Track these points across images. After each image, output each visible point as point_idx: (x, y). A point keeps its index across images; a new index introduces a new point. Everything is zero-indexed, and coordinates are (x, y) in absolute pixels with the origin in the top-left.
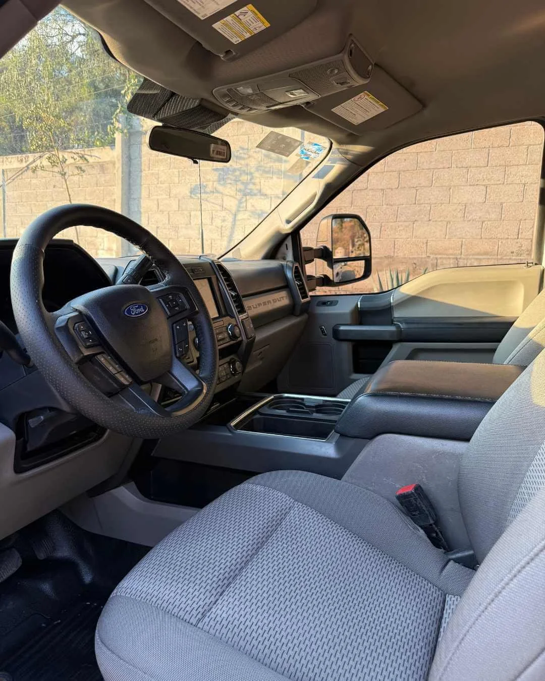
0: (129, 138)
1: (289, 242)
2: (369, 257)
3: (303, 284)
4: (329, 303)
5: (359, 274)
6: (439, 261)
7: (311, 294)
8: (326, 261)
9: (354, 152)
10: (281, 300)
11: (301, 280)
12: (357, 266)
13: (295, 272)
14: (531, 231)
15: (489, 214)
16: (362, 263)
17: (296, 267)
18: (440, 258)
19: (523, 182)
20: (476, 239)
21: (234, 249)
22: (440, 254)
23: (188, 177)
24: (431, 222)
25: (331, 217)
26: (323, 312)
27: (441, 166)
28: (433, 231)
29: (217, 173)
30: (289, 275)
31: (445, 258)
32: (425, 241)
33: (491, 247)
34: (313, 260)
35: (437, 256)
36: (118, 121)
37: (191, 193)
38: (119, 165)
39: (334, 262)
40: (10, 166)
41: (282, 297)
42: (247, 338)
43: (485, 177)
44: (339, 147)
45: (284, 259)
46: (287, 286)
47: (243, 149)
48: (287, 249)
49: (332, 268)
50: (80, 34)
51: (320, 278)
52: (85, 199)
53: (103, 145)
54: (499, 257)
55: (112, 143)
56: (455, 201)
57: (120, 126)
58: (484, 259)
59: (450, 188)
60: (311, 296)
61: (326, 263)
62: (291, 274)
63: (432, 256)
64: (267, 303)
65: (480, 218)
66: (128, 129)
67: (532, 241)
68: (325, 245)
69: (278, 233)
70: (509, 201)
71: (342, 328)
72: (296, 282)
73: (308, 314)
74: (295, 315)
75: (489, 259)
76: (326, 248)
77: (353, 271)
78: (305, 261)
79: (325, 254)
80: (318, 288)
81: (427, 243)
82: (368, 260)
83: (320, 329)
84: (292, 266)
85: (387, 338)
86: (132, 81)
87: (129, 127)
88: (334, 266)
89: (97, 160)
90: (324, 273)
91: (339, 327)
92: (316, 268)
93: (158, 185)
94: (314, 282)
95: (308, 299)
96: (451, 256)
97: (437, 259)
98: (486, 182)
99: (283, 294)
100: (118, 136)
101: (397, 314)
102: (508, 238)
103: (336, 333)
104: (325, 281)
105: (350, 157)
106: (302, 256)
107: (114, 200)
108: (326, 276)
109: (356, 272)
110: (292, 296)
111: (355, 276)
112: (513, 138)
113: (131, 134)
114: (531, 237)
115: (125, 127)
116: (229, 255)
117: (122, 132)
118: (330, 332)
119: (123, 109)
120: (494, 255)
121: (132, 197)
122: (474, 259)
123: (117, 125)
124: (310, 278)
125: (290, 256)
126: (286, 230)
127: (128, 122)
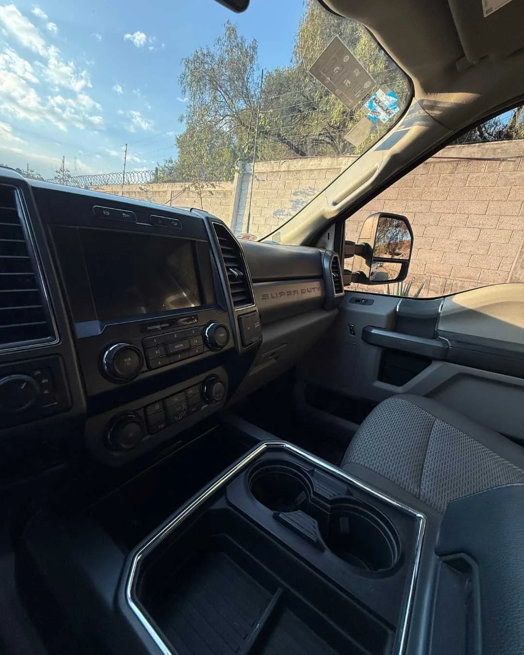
0: (243, 177)
1: (332, 231)
2: (407, 261)
3: (339, 277)
4: (363, 301)
5: (392, 277)
6: (432, 278)
7: (345, 288)
8: (365, 258)
9: (446, 105)
10: (312, 291)
11: (338, 272)
12: (392, 270)
13: (333, 263)
14: (510, 266)
15: (478, 250)
16: (399, 266)
17: (336, 258)
18: (434, 276)
19: (512, 229)
20: (464, 266)
21: (275, 233)
22: (433, 273)
23: (273, 204)
24: (432, 251)
25: (379, 215)
26: (356, 310)
27: (448, 211)
28: (432, 257)
29: (292, 204)
30: (326, 265)
31: (437, 277)
32: (425, 263)
33: (474, 274)
34: (352, 255)
35: (431, 275)
36: (238, 166)
37: (274, 214)
38: (234, 193)
39: (374, 261)
40: (175, 189)
41: (314, 289)
42: (243, 345)
43: (481, 222)
44: (423, 98)
45: (324, 248)
46: (321, 276)
47: (311, 189)
48: (329, 239)
49: (370, 267)
50: (227, 115)
51: (356, 274)
52: (213, 213)
53: (227, 180)
54: (479, 281)
55: (232, 180)
56: (453, 238)
57: (238, 169)
58: (467, 281)
59: (451, 228)
60: (345, 291)
61: (364, 260)
62: (328, 264)
63: (427, 274)
64: (293, 293)
65: (470, 251)
66: (243, 171)
67: (509, 273)
68: (367, 242)
69: (322, 218)
70: (497, 242)
71: (374, 331)
72: (333, 274)
73: (338, 309)
74: (324, 309)
75: (470, 282)
76: (367, 245)
77: (387, 274)
78: (345, 255)
79: (366, 251)
80: (352, 284)
81: (426, 265)
82: (405, 264)
83: (348, 327)
84: (331, 255)
85: (429, 353)
86: (250, 140)
87: (243, 170)
88: (372, 266)
89: (223, 189)
90: (361, 270)
91: (372, 330)
92: (354, 264)
93: (255, 208)
94: (350, 277)
95: (341, 294)
96: (442, 276)
97: (431, 276)
98: (481, 226)
99: (316, 284)
100: (236, 175)
101: (441, 327)
102: (490, 269)
103: (366, 335)
104: (361, 278)
105: (436, 113)
106: (343, 248)
107: (229, 215)
108: (362, 273)
109: (389, 275)
110: (325, 288)
111: (388, 278)
112: (511, 195)
113: (244, 174)
114: (509, 270)
115: (241, 170)
116: (270, 239)
117: (239, 172)
118: (359, 333)
119: (241, 158)
120: (475, 279)
121: (240, 213)
122: (459, 280)
123: (237, 168)
124: (347, 272)
125: (330, 247)
126: (332, 213)
127: (244, 167)
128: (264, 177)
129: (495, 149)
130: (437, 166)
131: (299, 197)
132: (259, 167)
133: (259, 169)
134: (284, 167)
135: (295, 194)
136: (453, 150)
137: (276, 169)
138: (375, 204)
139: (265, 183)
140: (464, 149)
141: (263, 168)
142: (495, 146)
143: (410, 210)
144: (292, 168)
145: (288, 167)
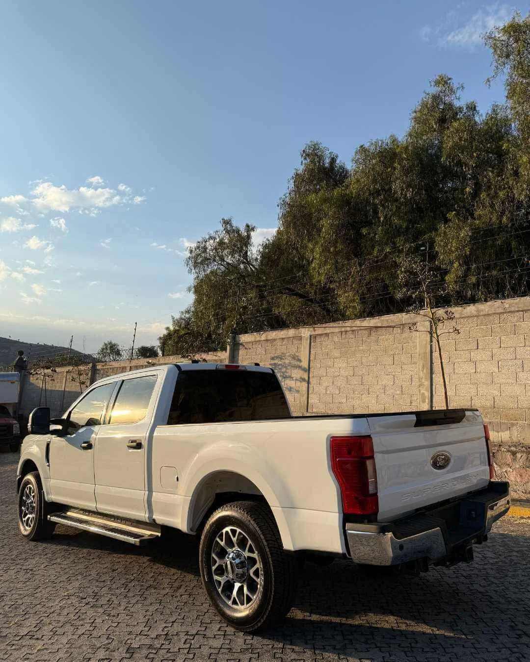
0: (233, 347)
36: (229, 338)
53: (221, 350)
57: (230, 341)
66: (233, 343)
87: (233, 341)
100: (228, 347)
113: (234, 345)
117: (230, 344)
123: (228, 340)
127: (234, 338)
128: (250, 345)
129: (387, 320)
130: (360, 332)
131: (276, 361)
132: (244, 338)
133: (246, 339)
134: (263, 337)
135: (273, 359)
136: (365, 321)
137: (258, 339)
138: (328, 362)
139: (250, 351)
140: (371, 321)
141: (249, 339)
142: (387, 318)
143: (351, 365)
144: (269, 338)
145: (267, 336)
